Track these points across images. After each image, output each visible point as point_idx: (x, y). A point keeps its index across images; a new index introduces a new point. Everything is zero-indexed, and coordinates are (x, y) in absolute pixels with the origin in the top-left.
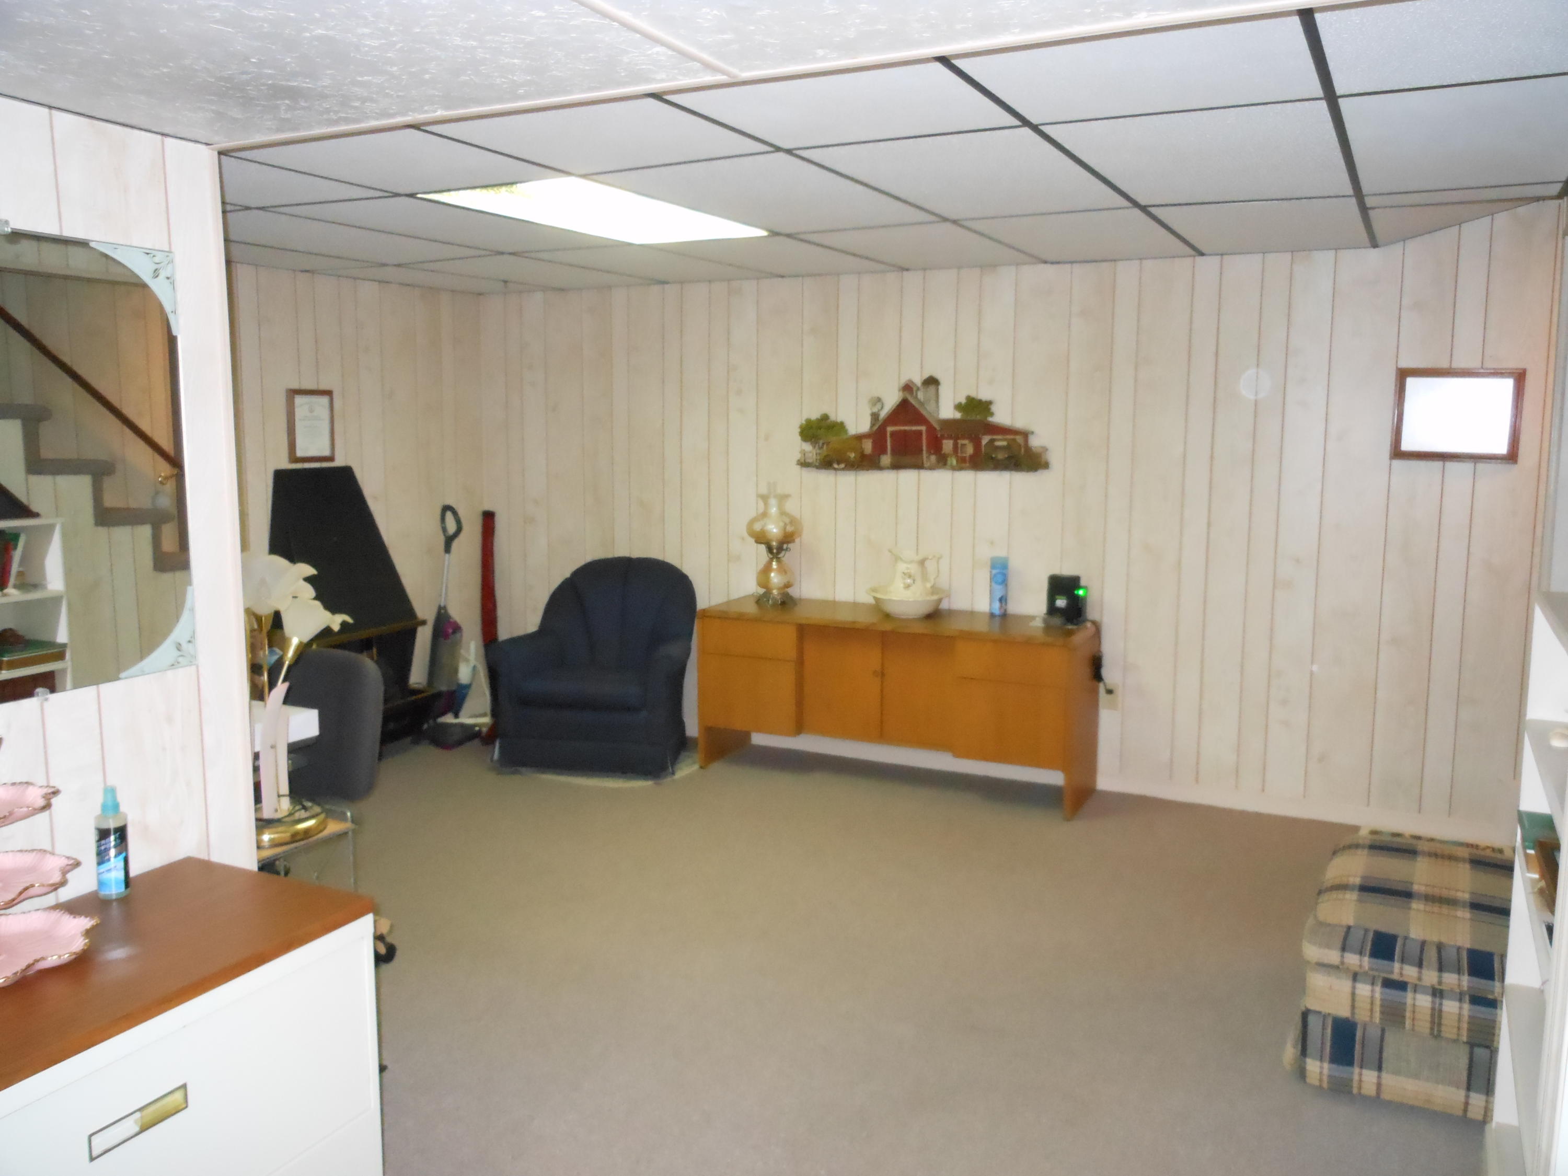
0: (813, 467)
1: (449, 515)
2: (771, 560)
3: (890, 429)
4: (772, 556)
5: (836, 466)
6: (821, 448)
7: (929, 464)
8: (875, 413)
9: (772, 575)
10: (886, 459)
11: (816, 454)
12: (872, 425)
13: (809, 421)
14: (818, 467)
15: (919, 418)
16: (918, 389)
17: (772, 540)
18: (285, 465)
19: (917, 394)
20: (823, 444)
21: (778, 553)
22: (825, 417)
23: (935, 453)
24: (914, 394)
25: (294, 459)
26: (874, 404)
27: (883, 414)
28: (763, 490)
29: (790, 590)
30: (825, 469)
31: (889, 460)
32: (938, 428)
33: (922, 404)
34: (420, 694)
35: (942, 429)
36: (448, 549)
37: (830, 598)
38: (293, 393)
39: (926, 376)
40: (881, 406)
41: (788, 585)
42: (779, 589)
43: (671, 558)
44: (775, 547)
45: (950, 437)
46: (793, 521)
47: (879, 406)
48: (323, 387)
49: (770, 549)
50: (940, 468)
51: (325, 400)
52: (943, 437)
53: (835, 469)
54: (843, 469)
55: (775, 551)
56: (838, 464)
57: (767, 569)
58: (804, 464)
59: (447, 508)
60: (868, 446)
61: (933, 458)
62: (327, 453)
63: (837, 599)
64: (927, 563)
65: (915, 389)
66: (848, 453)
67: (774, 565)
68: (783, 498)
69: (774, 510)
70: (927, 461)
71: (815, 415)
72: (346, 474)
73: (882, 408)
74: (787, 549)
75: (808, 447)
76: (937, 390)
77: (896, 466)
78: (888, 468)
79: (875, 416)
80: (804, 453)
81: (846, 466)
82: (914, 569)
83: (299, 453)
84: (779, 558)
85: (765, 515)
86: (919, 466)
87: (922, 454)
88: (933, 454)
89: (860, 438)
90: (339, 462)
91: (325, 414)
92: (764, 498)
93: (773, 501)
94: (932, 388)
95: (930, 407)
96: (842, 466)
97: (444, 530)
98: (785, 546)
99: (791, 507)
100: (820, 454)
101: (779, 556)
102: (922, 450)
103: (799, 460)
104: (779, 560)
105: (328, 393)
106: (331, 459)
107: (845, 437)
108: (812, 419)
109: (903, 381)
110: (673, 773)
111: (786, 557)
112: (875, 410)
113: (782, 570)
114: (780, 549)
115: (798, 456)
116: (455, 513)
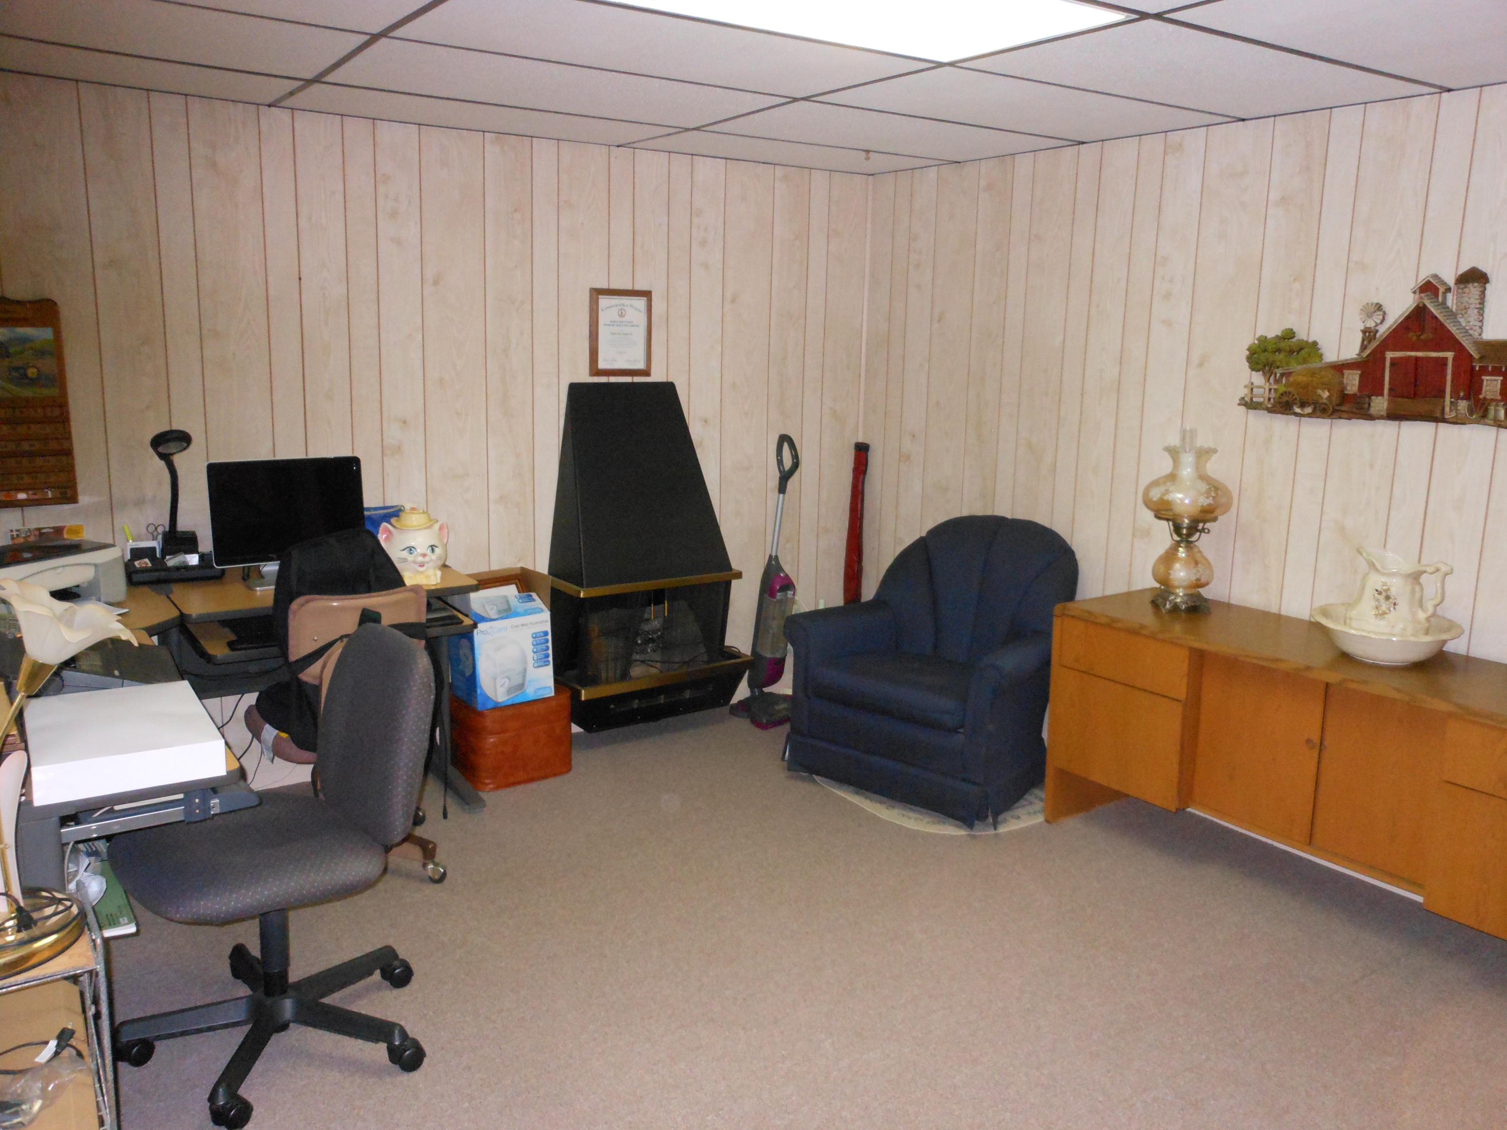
0: (1264, 409)
1: (786, 447)
2: (1178, 544)
3: (1389, 355)
4: (1178, 539)
5: (1298, 410)
6: (1277, 381)
7: (1453, 414)
8: (1370, 328)
9: (1177, 566)
10: (1380, 404)
11: (1270, 390)
12: (1363, 348)
13: (1263, 340)
14: (1271, 411)
15: (1445, 339)
16: (1449, 290)
17: (1182, 517)
18: (585, 377)
19: (1445, 298)
20: (1282, 375)
21: (1189, 535)
22: (1289, 334)
23: (1467, 398)
24: (1440, 299)
25: (595, 371)
26: (1370, 316)
27: (1383, 330)
28: (1174, 440)
29: (1202, 591)
30: (1282, 413)
31: (1385, 405)
32: (1476, 356)
33: (1452, 315)
34: (735, 659)
35: (1482, 358)
36: (782, 489)
37: (1274, 610)
38: (597, 293)
39: (1464, 268)
40: (1381, 317)
41: (1199, 584)
42: (1185, 588)
43: (1060, 527)
44: (1185, 525)
45: (1496, 372)
46: (1215, 487)
47: (1378, 318)
48: (638, 287)
49: (1177, 529)
50: (1477, 422)
51: (641, 303)
52: (1484, 371)
53: (1296, 414)
54: (1309, 415)
55: (1184, 531)
56: (1303, 405)
57: (1169, 558)
58: (1250, 404)
59: (784, 439)
60: (1352, 381)
61: (1463, 405)
62: (641, 366)
63: (1283, 613)
64: (1424, 579)
65: (1442, 290)
66: (1320, 392)
67: (1182, 552)
68: (1203, 454)
69: (1187, 471)
70: (1451, 410)
71: (1273, 331)
72: (667, 391)
73: (1383, 319)
74: (1203, 529)
75: (1258, 378)
76: (1483, 293)
77: (1394, 416)
78: (1381, 418)
79: (1369, 334)
80: (1251, 387)
81: (1314, 410)
82: (1397, 586)
83: (602, 365)
84: (1192, 542)
85: (1172, 477)
86: (1437, 418)
87: (1444, 397)
88: (1462, 399)
89: (1340, 368)
90: (657, 376)
91: (641, 319)
92: (1174, 453)
93: (1188, 459)
94: (1473, 290)
95: (1469, 320)
96: (1309, 410)
97: (780, 462)
98: (1201, 526)
99: (1214, 468)
100: (1276, 390)
101: (1190, 540)
102: (1444, 391)
103: (1243, 398)
104: (1189, 545)
105: (647, 294)
106: (646, 373)
107: (1314, 365)
108: (1269, 337)
109: (1423, 276)
110: (995, 825)
111: (1203, 542)
112: (1371, 324)
113: (1195, 561)
114: (1193, 528)
115: (1243, 392)
116: (792, 446)
